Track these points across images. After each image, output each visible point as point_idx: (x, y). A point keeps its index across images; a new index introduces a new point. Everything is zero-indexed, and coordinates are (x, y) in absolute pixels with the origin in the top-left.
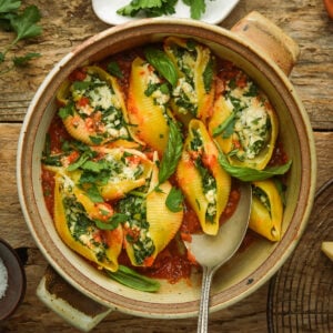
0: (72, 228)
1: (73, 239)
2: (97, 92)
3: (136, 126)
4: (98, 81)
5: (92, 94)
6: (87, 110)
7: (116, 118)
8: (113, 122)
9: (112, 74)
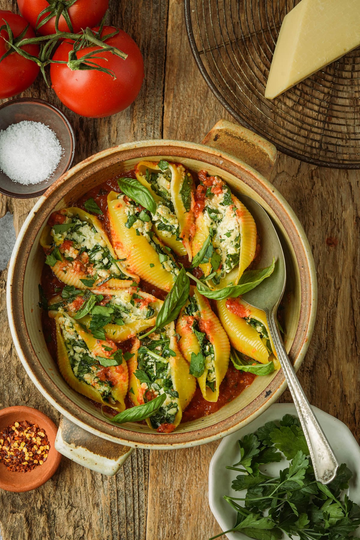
0: (76, 369)
1: (77, 380)
2: (80, 234)
3: (125, 260)
4: (79, 222)
5: (75, 236)
6: (71, 253)
7: (104, 257)
8: (101, 262)
9: (91, 213)
